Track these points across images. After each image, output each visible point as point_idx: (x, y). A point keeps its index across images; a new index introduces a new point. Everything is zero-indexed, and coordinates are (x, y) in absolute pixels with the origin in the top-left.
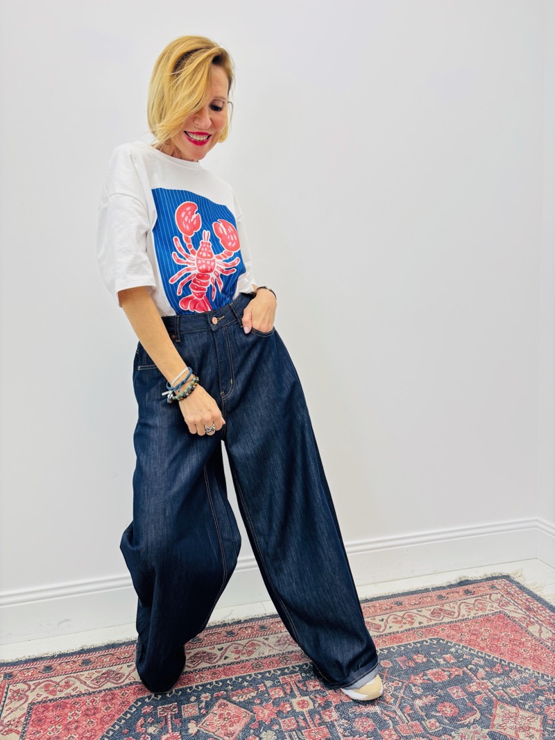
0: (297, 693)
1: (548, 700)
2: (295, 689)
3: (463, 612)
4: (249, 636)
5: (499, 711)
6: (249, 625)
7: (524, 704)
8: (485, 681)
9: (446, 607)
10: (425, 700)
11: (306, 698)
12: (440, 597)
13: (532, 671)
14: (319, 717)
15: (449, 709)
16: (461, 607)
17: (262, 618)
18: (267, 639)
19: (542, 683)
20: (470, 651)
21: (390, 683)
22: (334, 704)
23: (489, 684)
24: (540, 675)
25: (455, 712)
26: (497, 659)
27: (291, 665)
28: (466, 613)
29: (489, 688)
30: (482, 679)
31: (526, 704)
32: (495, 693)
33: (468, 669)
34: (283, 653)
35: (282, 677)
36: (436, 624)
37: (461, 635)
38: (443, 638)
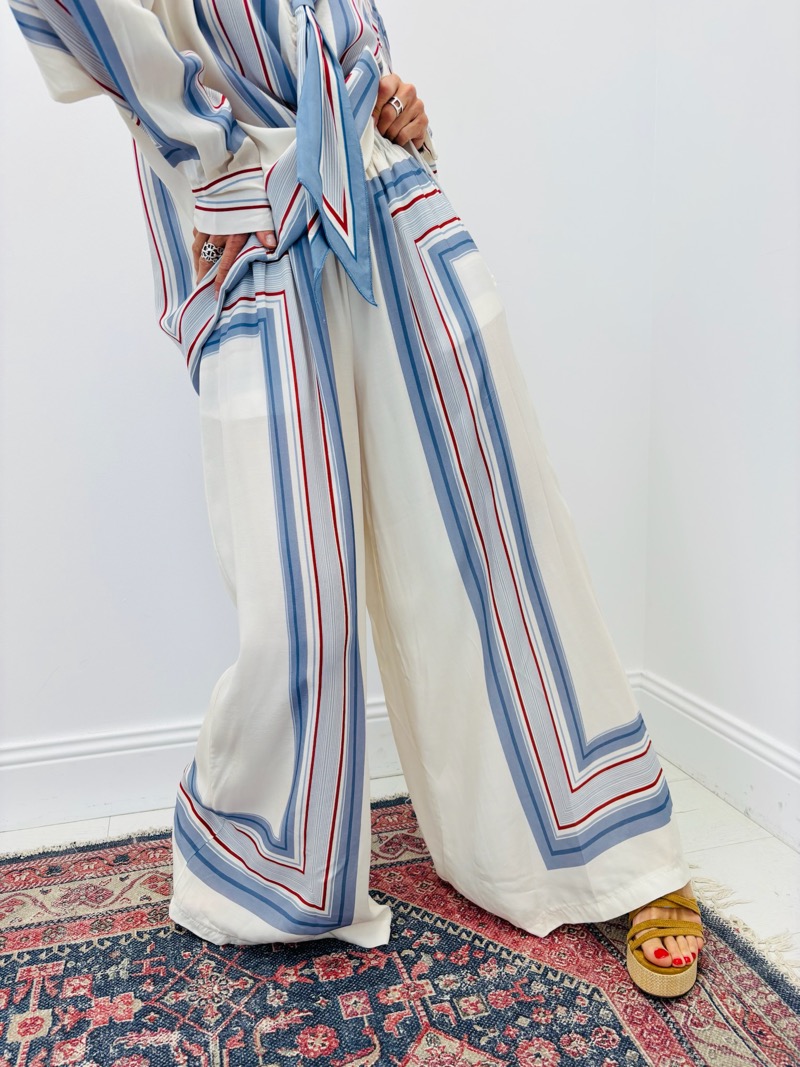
0: (33, 1001)
1: (534, 1025)
2: (36, 990)
4: (18, 885)
5: (421, 1050)
6: (32, 864)
7: (481, 1035)
8: (423, 982)
10: (282, 1020)
11: (46, 1014)
13: (527, 960)
14: (43, 1054)
15: (318, 1042)
17: (67, 852)
18: (45, 892)
19: (538, 987)
20: (422, 917)
21: (231, 983)
22: (91, 1027)
23: (431, 987)
24: (542, 970)
25: (329, 1048)
26: (468, 935)
27: (60, 944)
29: (426, 996)
30: (420, 977)
31: (483, 1034)
32: (432, 1007)
33: (400, 957)
34: (59, 921)
35: (25, 968)
36: (382, 865)
37: (421, 886)
38: (383, 892)
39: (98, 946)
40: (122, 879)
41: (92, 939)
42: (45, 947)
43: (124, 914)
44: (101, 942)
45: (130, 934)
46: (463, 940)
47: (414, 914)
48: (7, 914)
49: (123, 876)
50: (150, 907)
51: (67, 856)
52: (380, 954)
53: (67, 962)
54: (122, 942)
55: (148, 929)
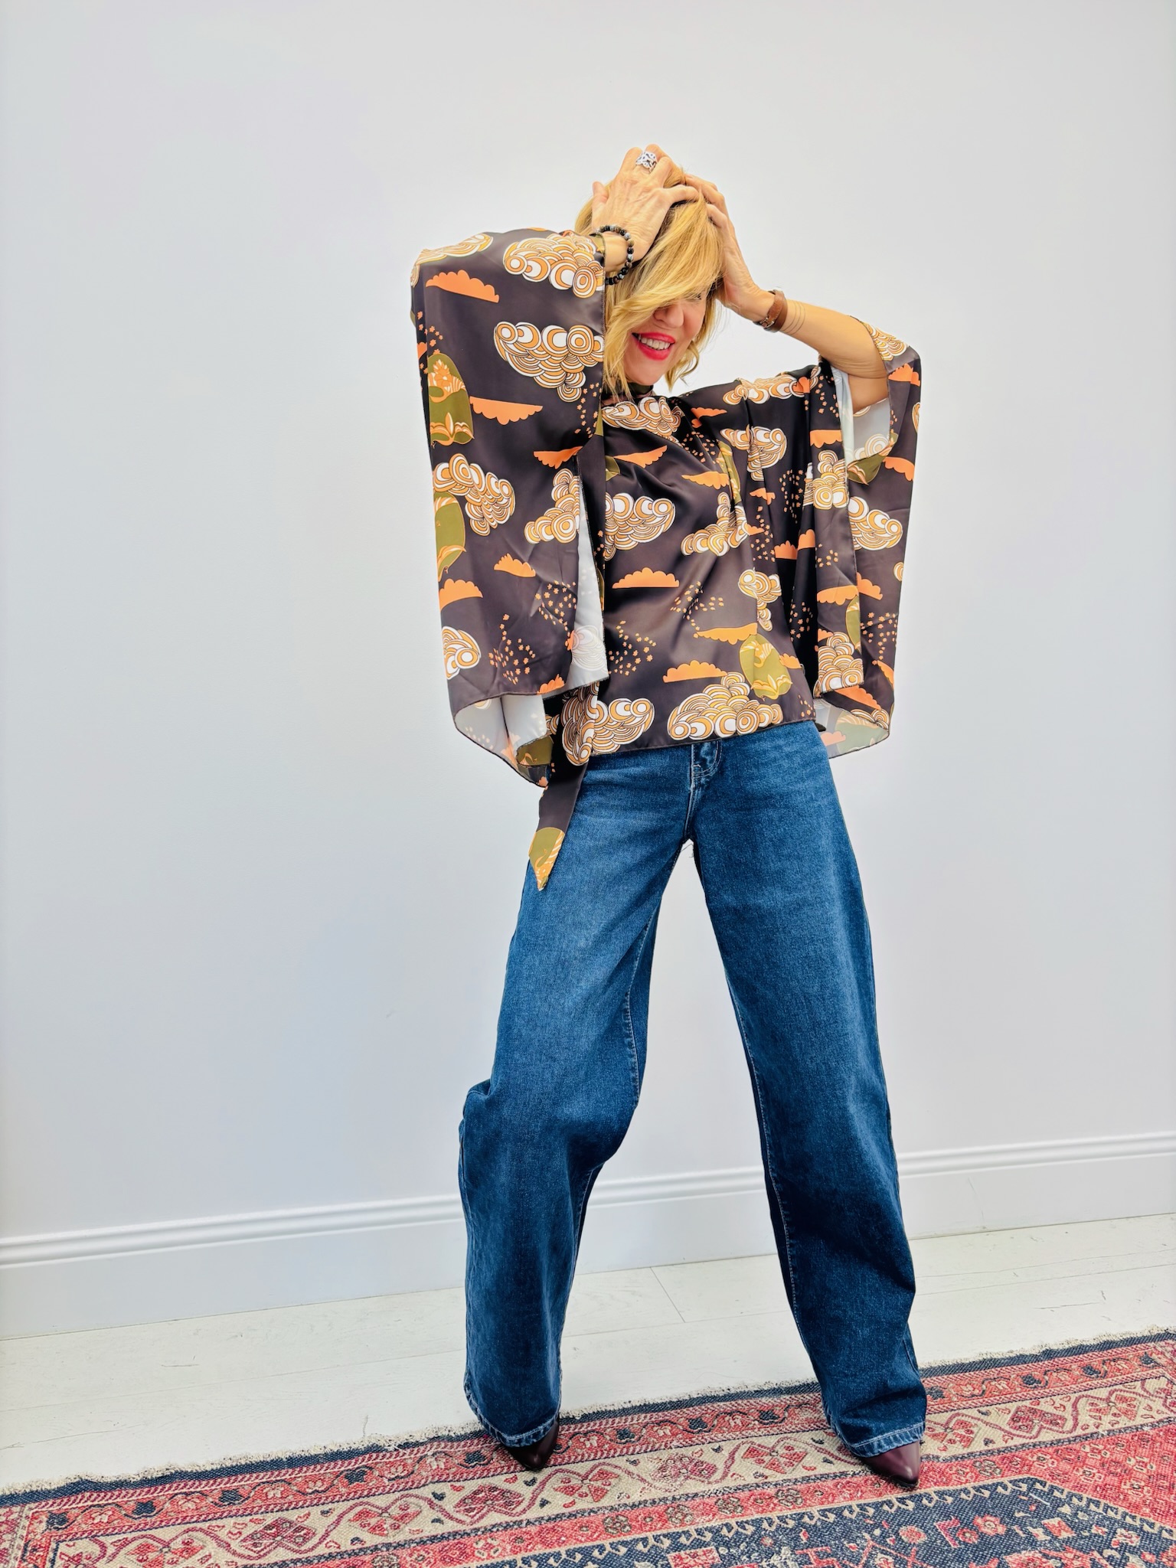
3: (1085, 1418)
4: (593, 1453)
6: (595, 1427)
9: (1045, 1406)
12: (1029, 1381)
16: (1078, 1406)
17: (625, 1412)
18: (635, 1463)
20: (1106, 1508)
27: (693, 1527)
28: (1092, 1422)
33: (1104, 1558)
34: (674, 1498)
35: (673, 1554)
36: (1023, 1445)
37: (1084, 1472)
38: (1042, 1479)
39: (740, 1530)
40: (718, 1450)
41: (727, 1521)
42: (680, 1531)
43: (747, 1493)
44: (741, 1525)
45: (770, 1519)
46: (1167, 1539)
47: (1092, 1507)
48: (606, 1487)
49: (716, 1446)
50: (771, 1486)
51: (630, 1417)
52: (1078, 1553)
53: (717, 1549)
54: (765, 1525)
55: (789, 1513)
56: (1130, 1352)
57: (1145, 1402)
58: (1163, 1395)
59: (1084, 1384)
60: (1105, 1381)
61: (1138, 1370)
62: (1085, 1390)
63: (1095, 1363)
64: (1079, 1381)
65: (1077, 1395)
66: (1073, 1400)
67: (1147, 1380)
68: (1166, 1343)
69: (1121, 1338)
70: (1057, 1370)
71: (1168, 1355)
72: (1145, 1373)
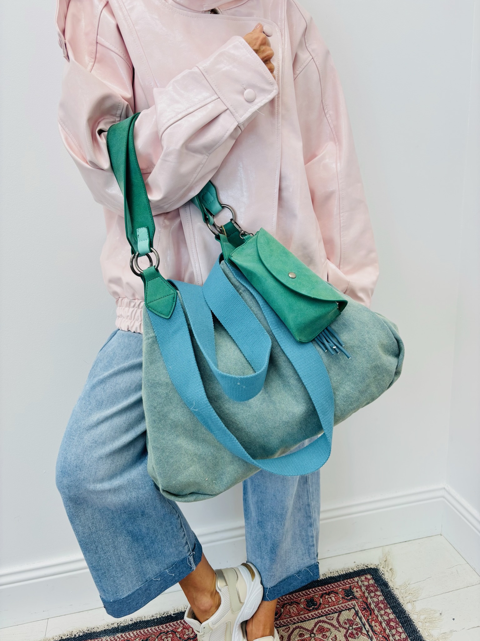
56: (340, 587)
57: (334, 632)
58: (348, 626)
59: (303, 616)
60: (316, 612)
61: (341, 602)
62: (302, 622)
63: (317, 596)
64: (301, 613)
65: (294, 626)
66: (290, 632)
67: (342, 612)
68: (366, 578)
69: (340, 574)
70: (292, 603)
71: (363, 588)
72: (343, 605)
